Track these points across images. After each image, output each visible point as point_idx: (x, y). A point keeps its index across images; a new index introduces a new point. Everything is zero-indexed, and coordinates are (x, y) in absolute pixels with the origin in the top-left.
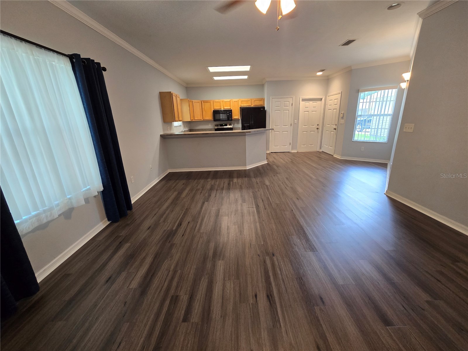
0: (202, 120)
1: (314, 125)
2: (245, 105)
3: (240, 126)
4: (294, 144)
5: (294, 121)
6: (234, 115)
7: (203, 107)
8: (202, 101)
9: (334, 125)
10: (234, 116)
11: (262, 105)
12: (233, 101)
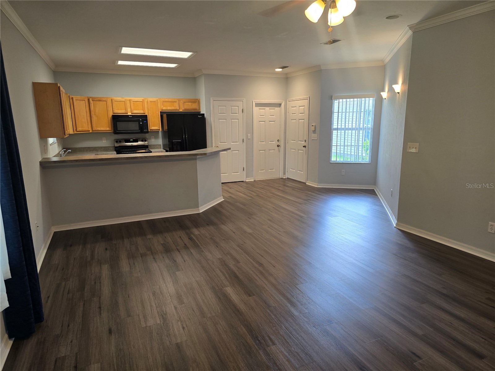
0: (91, 131)
1: (273, 141)
2: (169, 108)
3: (160, 141)
4: (248, 169)
5: (247, 136)
6: (150, 124)
7: (92, 108)
8: (90, 97)
9: (303, 141)
10: (151, 126)
11: (197, 110)
12: (149, 101)
